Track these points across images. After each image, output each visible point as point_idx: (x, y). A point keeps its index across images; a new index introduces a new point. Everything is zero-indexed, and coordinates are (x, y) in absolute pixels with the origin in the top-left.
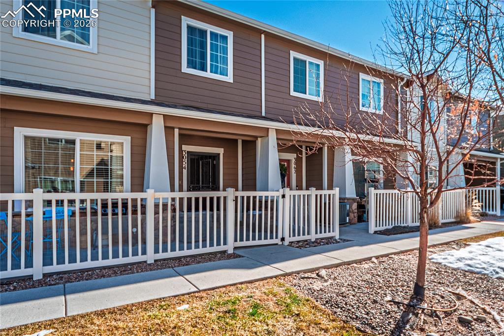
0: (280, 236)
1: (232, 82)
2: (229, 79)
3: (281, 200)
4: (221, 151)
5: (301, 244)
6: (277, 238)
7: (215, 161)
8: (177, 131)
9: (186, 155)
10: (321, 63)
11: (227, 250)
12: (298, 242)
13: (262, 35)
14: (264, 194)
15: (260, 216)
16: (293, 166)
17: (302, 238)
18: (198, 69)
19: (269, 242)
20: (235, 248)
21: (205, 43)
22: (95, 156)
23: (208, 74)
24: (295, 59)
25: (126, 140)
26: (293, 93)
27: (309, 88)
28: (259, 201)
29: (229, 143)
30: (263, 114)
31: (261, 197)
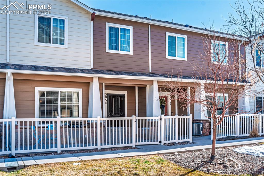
0: (159, 140)
1: (132, 54)
2: (131, 53)
3: (159, 121)
4: (125, 93)
5: (170, 144)
6: (157, 141)
7: (122, 99)
8: (104, 84)
9: (107, 96)
10: (185, 37)
11: (132, 146)
12: (169, 143)
13: (149, 26)
14: (150, 118)
15: (149, 130)
16: (169, 100)
17: (171, 141)
18: (114, 50)
19: (153, 143)
20: (136, 145)
21: (118, 35)
22: (67, 99)
23: (119, 52)
24: (169, 36)
25: (80, 91)
26: (168, 57)
27: (178, 53)
28: (148, 122)
29: (131, 89)
30: (150, 71)
31: (149, 120)
